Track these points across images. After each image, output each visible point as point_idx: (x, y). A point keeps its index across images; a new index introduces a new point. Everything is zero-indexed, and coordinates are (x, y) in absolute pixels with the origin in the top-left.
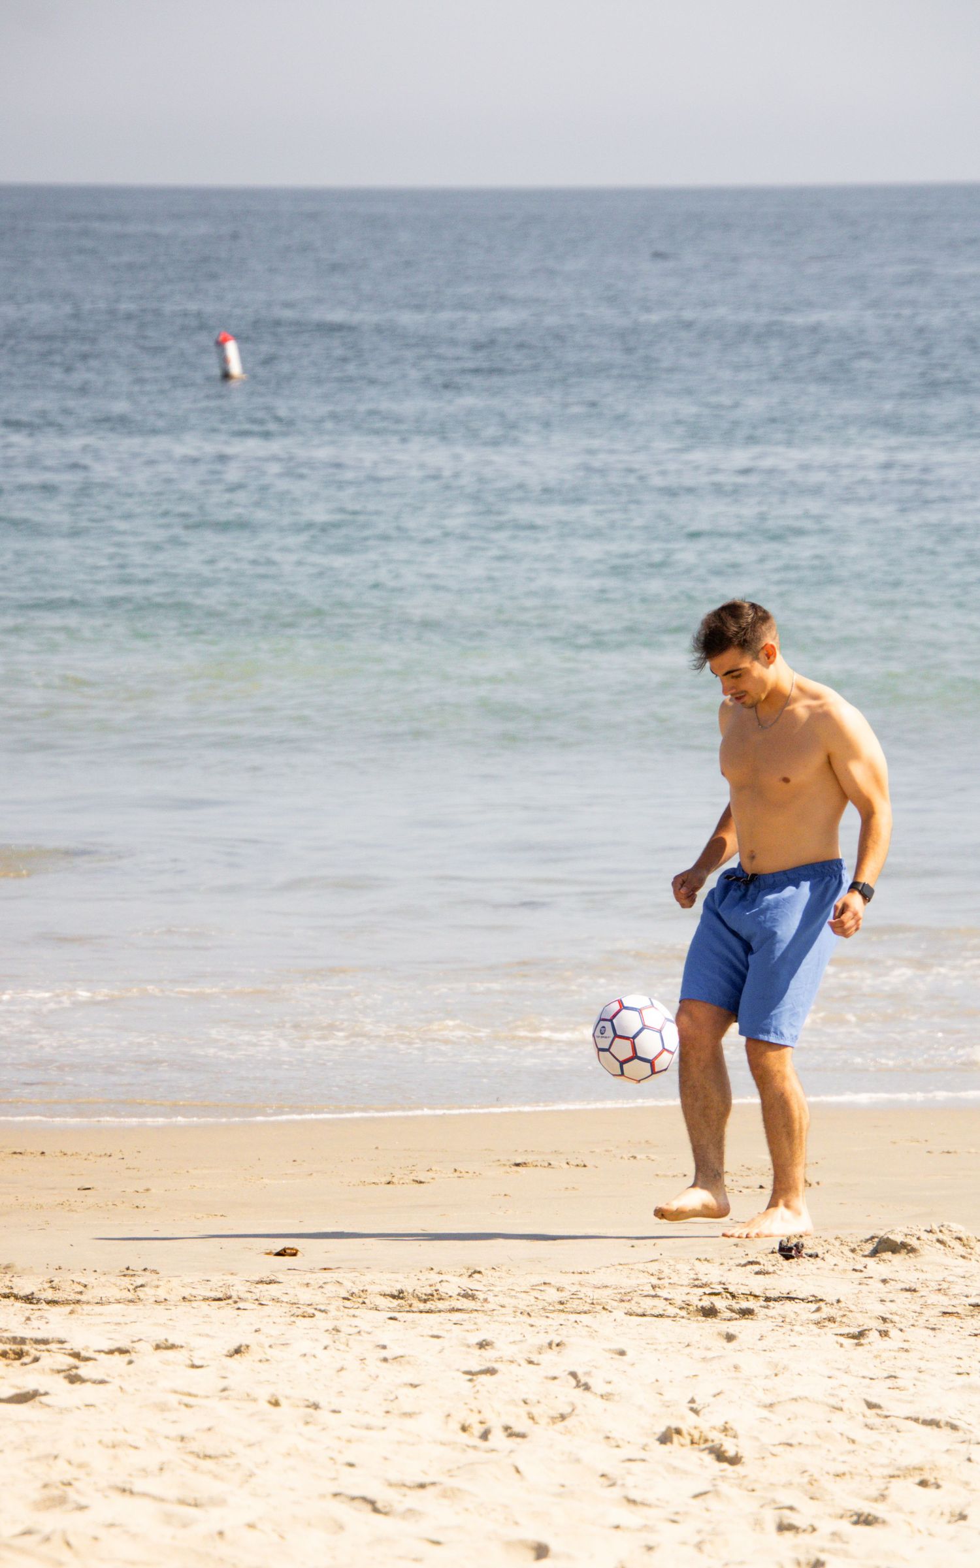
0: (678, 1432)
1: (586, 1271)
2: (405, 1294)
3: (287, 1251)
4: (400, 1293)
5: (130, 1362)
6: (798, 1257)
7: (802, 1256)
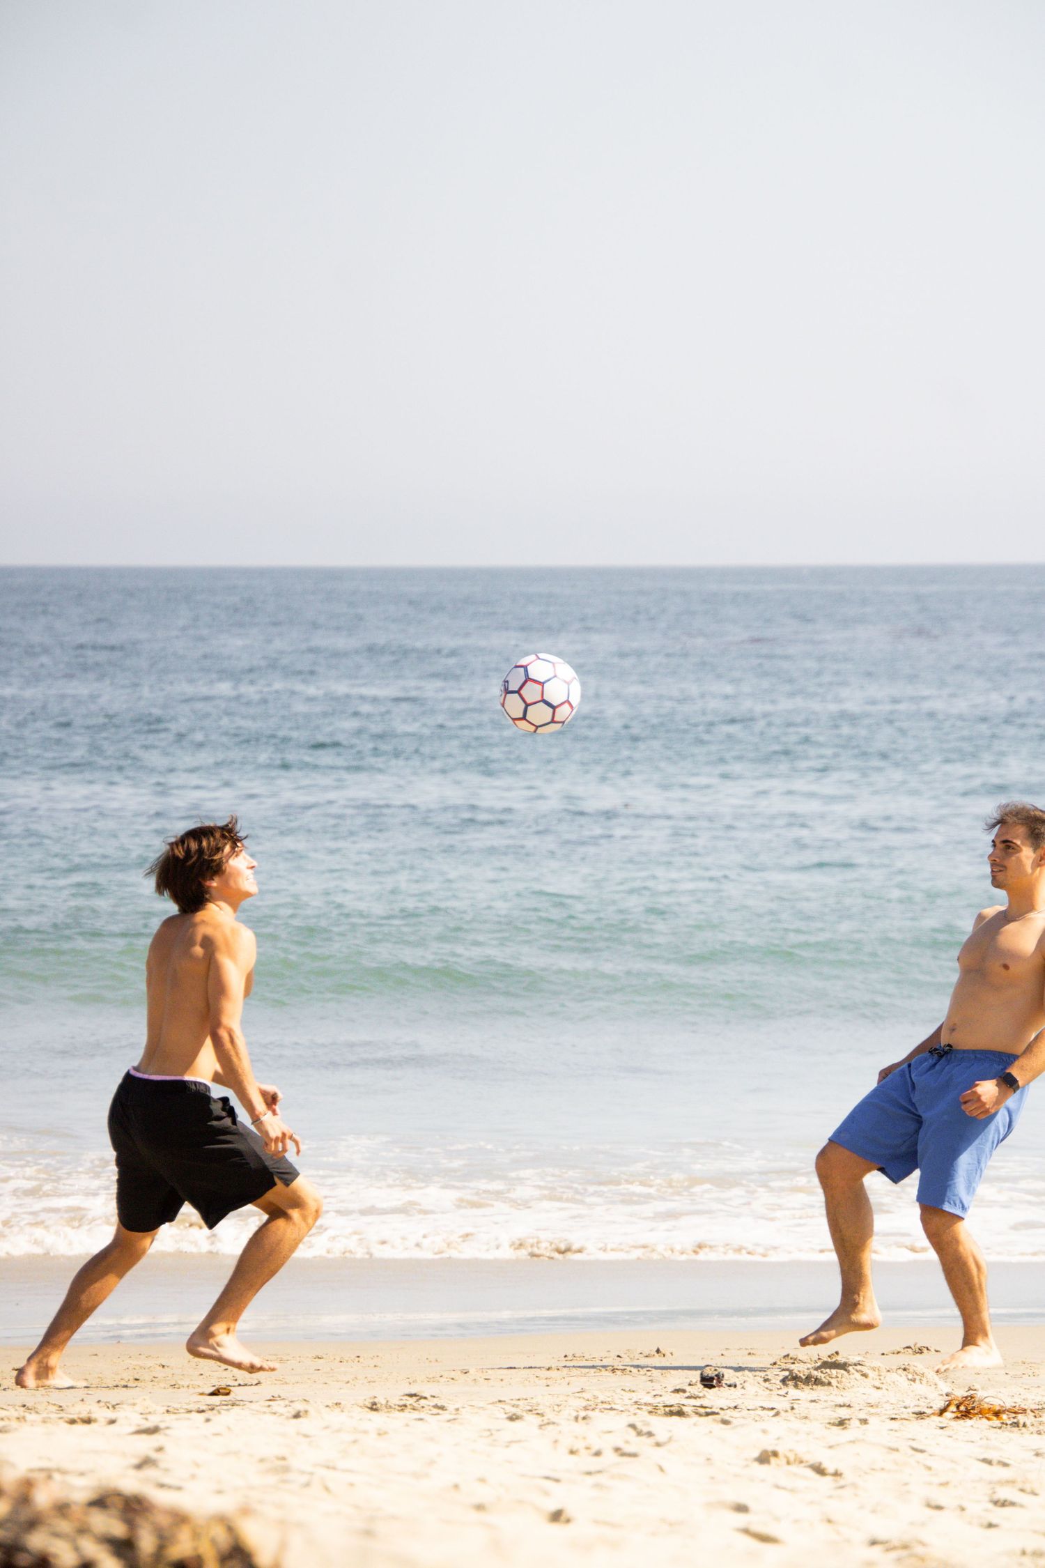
0: (775, 1454)
1: (525, 1397)
2: (379, 1405)
3: (221, 1391)
4: (373, 1405)
5: (208, 1420)
6: (719, 1386)
7: (722, 1386)
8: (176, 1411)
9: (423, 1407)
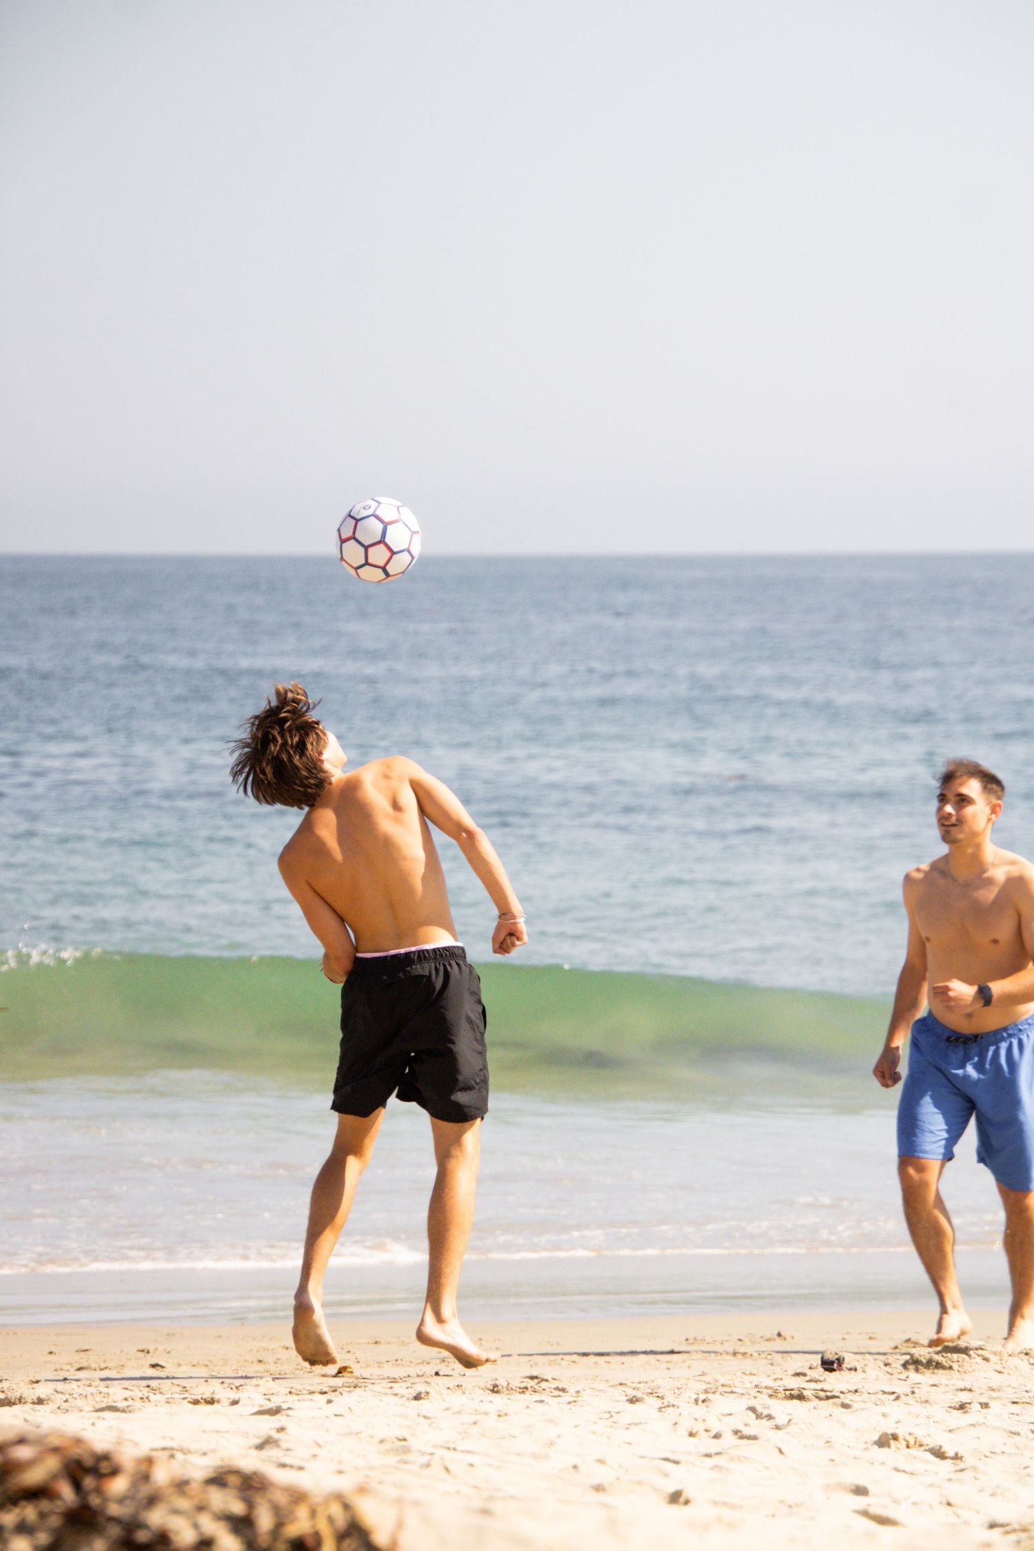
0: (895, 1437)
1: (645, 1381)
2: (500, 1387)
4: (494, 1387)
5: (330, 1402)
6: (840, 1370)
7: (842, 1369)
8: (299, 1392)
9: (544, 1390)
